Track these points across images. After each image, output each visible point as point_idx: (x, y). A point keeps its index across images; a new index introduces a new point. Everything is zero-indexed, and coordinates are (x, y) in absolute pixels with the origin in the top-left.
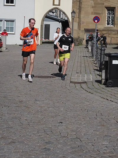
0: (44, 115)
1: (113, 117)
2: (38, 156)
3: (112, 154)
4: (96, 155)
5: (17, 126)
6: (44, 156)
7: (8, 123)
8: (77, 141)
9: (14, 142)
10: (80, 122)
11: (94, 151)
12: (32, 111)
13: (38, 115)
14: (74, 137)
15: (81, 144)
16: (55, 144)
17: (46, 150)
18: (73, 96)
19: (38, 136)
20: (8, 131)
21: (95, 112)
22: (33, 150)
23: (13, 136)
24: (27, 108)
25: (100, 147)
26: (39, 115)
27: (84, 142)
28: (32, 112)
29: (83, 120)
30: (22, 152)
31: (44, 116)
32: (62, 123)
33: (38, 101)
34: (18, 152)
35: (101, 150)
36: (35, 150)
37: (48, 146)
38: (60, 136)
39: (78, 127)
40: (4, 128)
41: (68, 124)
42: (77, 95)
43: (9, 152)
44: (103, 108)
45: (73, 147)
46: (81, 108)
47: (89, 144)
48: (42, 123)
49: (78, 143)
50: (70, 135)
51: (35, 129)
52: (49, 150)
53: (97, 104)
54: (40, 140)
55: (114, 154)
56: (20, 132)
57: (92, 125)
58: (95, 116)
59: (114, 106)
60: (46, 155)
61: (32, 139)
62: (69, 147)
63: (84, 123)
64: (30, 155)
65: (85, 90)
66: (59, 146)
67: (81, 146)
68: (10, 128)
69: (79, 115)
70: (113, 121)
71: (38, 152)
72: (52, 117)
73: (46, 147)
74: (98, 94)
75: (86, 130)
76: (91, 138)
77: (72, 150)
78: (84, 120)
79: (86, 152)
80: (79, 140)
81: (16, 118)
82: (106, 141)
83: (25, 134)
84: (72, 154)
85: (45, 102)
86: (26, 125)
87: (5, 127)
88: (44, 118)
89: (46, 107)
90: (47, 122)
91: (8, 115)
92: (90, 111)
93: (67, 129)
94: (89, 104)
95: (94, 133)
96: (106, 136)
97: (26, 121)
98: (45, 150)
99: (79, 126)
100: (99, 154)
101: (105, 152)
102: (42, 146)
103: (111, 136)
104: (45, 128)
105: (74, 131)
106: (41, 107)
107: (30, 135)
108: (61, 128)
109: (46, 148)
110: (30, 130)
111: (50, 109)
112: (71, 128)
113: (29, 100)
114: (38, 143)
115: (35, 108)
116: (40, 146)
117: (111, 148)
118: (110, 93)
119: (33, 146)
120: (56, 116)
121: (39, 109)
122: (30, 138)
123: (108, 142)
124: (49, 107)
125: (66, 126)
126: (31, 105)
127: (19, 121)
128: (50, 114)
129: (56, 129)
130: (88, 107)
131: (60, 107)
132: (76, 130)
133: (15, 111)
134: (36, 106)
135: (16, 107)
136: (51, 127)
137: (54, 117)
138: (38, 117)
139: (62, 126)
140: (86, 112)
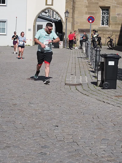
1: (111, 120)
2: (34, 160)
3: (111, 158)
4: (94, 159)
5: (11, 130)
6: (40, 161)
7: (2, 127)
8: (74, 145)
9: (9, 147)
10: (76, 125)
11: (91, 155)
12: (26, 115)
14: (70, 141)
15: (78, 148)
16: (52, 148)
17: (43, 155)
18: (68, 98)
19: (33, 140)
20: (3, 135)
21: (92, 115)
22: (29, 155)
23: (8, 140)
24: (21, 111)
25: (97, 151)
26: (34, 119)
27: (81, 146)
28: (26, 116)
29: (79, 123)
30: (18, 157)
31: (39, 120)
32: (57, 126)
33: (33, 104)
34: (14, 157)
35: (99, 154)
36: (31, 155)
37: (43, 151)
38: (56, 140)
39: (74, 131)
41: (64, 127)
42: (72, 98)
43: (5, 158)
44: (99, 110)
45: (70, 151)
46: (76, 110)
47: (87, 148)
48: (37, 127)
49: (75, 147)
50: (66, 138)
51: (30, 133)
52: (45, 154)
53: (93, 107)
54: (36, 144)
55: (113, 158)
56: (15, 136)
57: (88, 129)
58: (92, 119)
59: (111, 108)
60: (42, 159)
61: (27, 144)
62: (66, 151)
63: (81, 127)
64: (26, 160)
65: (80, 92)
66: (56, 150)
67: (78, 150)
68: (4, 132)
69: (75, 118)
70: (111, 124)
71: (34, 157)
72: (48, 120)
73: (42, 151)
74: (94, 96)
75: (83, 134)
76: (88, 142)
77: (69, 154)
79: (84, 156)
80: (75, 144)
81: (11, 122)
82: (104, 145)
83: (20, 138)
84: (69, 158)
85: (39, 104)
86: (21, 129)
88: (40, 122)
89: (41, 110)
90: (42, 126)
91: (2, 119)
92: (86, 114)
93: (64, 133)
94: (85, 107)
95: (91, 137)
96: (103, 139)
97: (21, 125)
98: (41, 155)
99: (75, 130)
100: (97, 158)
101: (103, 156)
102: (38, 150)
103: (108, 140)
104: (40, 132)
105: (70, 135)
106: (36, 110)
107: (24, 139)
108: (57, 132)
109: (42, 153)
110: (25, 134)
111: (45, 112)
112: (67, 131)
113: (23, 103)
114: (34, 147)
115: (30, 111)
116: (36, 150)
117: (109, 152)
118: (106, 95)
119: (28, 151)
120: (51, 119)
121: (34, 113)
122: (26, 142)
123: (106, 146)
124: (44, 110)
125: (62, 129)
126: (25, 109)
127: (13, 124)
128: (45, 117)
129: (52, 133)
130: (84, 110)
131: (55, 110)
132: (72, 134)
133: (9, 114)
134: (30, 109)
135: (10, 110)
136: (46, 131)
137: (50, 121)
138: (33, 120)
139: (58, 129)
140: (83, 115)
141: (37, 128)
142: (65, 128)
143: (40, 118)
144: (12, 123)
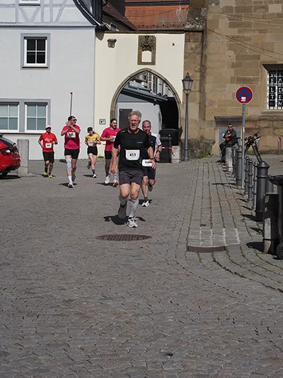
0: (127, 336)
5: (59, 366)
7: (36, 359)
12: (96, 327)
13: (112, 335)
18: (195, 283)
21: (253, 324)
24: (83, 317)
28: (95, 329)
29: (224, 346)
31: (126, 339)
32: (171, 355)
33: (111, 298)
39: (212, 366)
40: (27, 373)
41: (187, 357)
42: (205, 282)
44: (271, 313)
46: (215, 313)
48: (121, 356)
51: (105, 373)
57: (246, 360)
58: (255, 336)
63: (227, 355)
65: (224, 268)
68: (43, 371)
69: (214, 334)
72: (147, 340)
74: (257, 277)
75: (234, 374)
78: (226, 345)
81: (58, 345)
85: (127, 300)
86: (83, 363)
87: (32, 369)
88: (128, 345)
89: (131, 315)
90: (135, 354)
91: (38, 338)
92: (240, 322)
93: (187, 371)
94: (237, 305)
97: (83, 353)
99: (214, 363)
104: (130, 371)
105: (202, 376)
106: (119, 315)
108: (170, 368)
111: (141, 319)
112: (194, 367)
113: (87, 298)
115: (104, 318)
120: (156, 337)
121: (114, 321)
124: (138, 315)
125: (182, 362)
126: (93, 311)
127: (63, 351)
128: (141, 333)
129: (158, 372)
130: (234, 312)
131: (164, 314)
132: (207, 373)
133: (54, 327)
134: (105, 313)
135: (57, 315)
136: (144, 368)
137: (152, 340)
138: (112, 340)
139: (173, 362)
140: (231, 325)
141: (122, 360)
142: (191, 358)
143: (129, 334)
144: (60, 348)
